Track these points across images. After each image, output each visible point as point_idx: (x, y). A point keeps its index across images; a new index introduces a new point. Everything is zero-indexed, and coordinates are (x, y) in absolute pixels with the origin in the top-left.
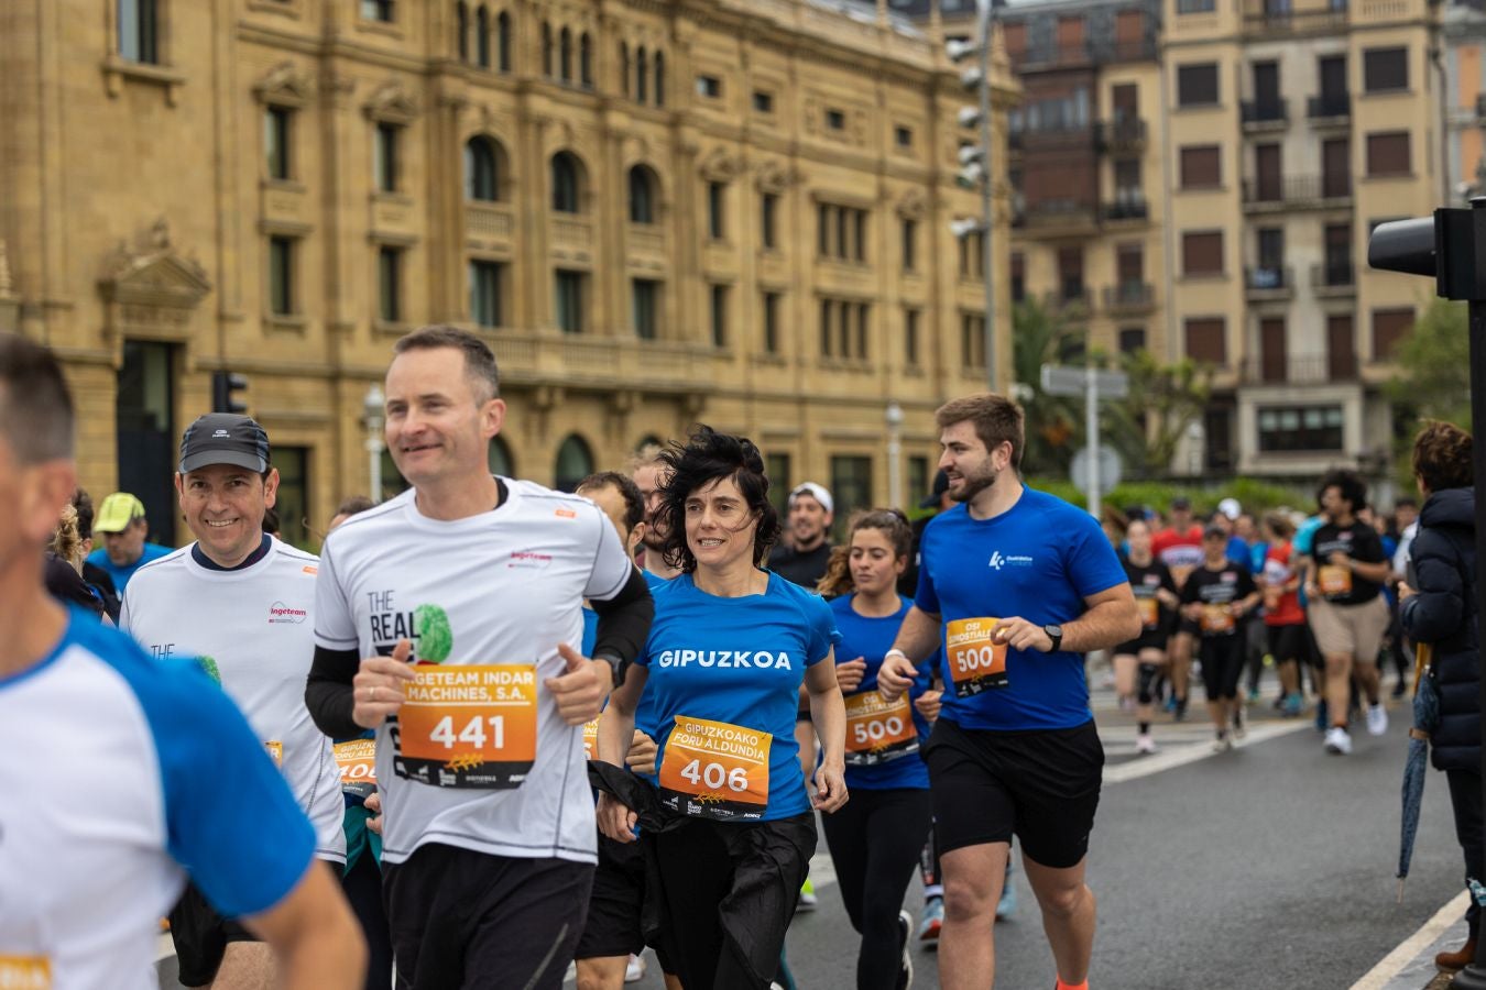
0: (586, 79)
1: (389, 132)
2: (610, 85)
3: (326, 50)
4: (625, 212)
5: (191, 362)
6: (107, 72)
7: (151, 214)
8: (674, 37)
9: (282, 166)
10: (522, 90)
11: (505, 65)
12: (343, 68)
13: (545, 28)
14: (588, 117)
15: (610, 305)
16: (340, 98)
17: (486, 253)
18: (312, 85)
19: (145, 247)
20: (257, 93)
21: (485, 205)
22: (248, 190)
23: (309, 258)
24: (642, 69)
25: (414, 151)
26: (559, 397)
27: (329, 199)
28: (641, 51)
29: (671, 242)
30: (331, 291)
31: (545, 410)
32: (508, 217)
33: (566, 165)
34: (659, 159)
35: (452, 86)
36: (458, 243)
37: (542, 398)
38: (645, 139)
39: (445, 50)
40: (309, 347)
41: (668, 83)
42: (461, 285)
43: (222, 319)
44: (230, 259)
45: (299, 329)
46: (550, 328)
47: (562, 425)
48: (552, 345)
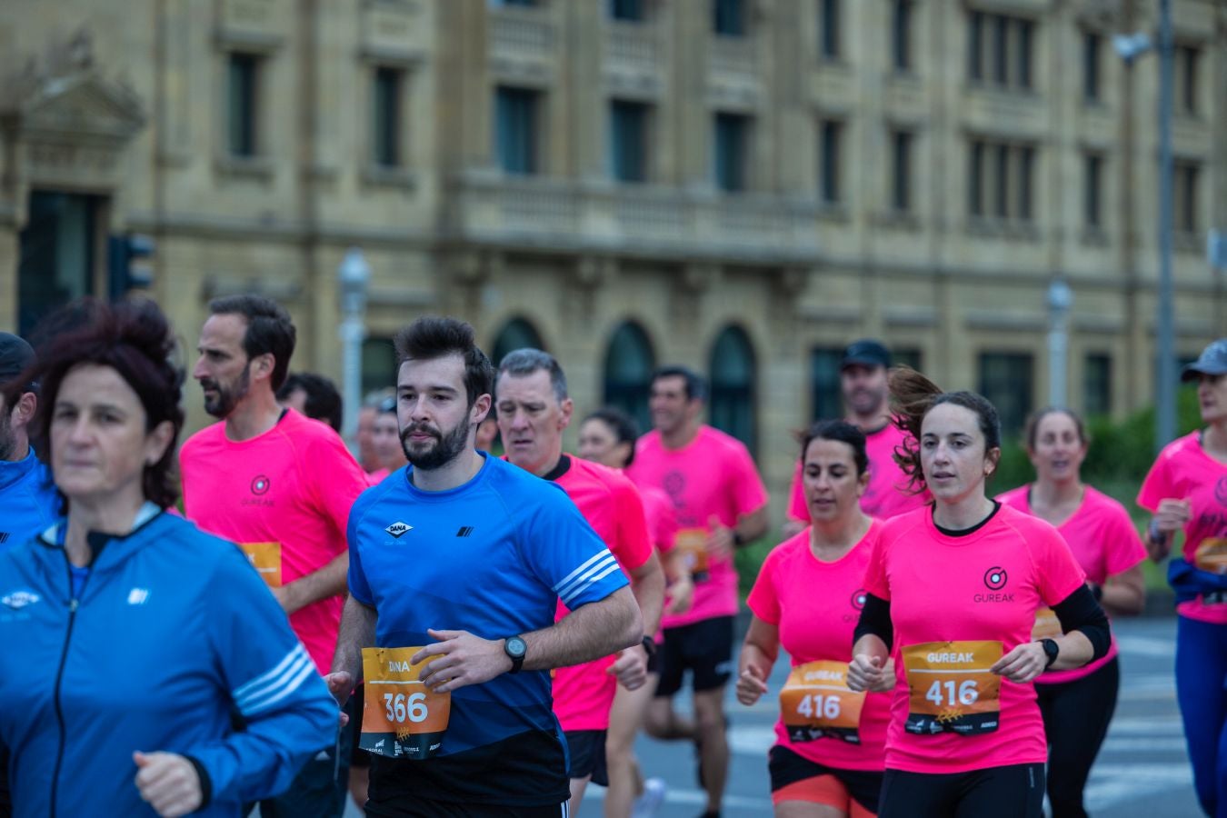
4: (705, 23)
7: (71, 23)
15: (683, 147)
17: (517, 77)
19: (61, 66)
21: (519, 12)
23: (280, 83)
26: (609, 270)
29: (767, 62)
30: (308, 124)
31: (589, 289)
32: (547, 30)
36: (479, 62)
37: (587, 270)
40: (276, 198)
42: (482, 118)
43: (161, 162)
44: (173, 80)
45: (264, 178)
46: (601, 177)
47: (614, 305)
48: (603, 200)
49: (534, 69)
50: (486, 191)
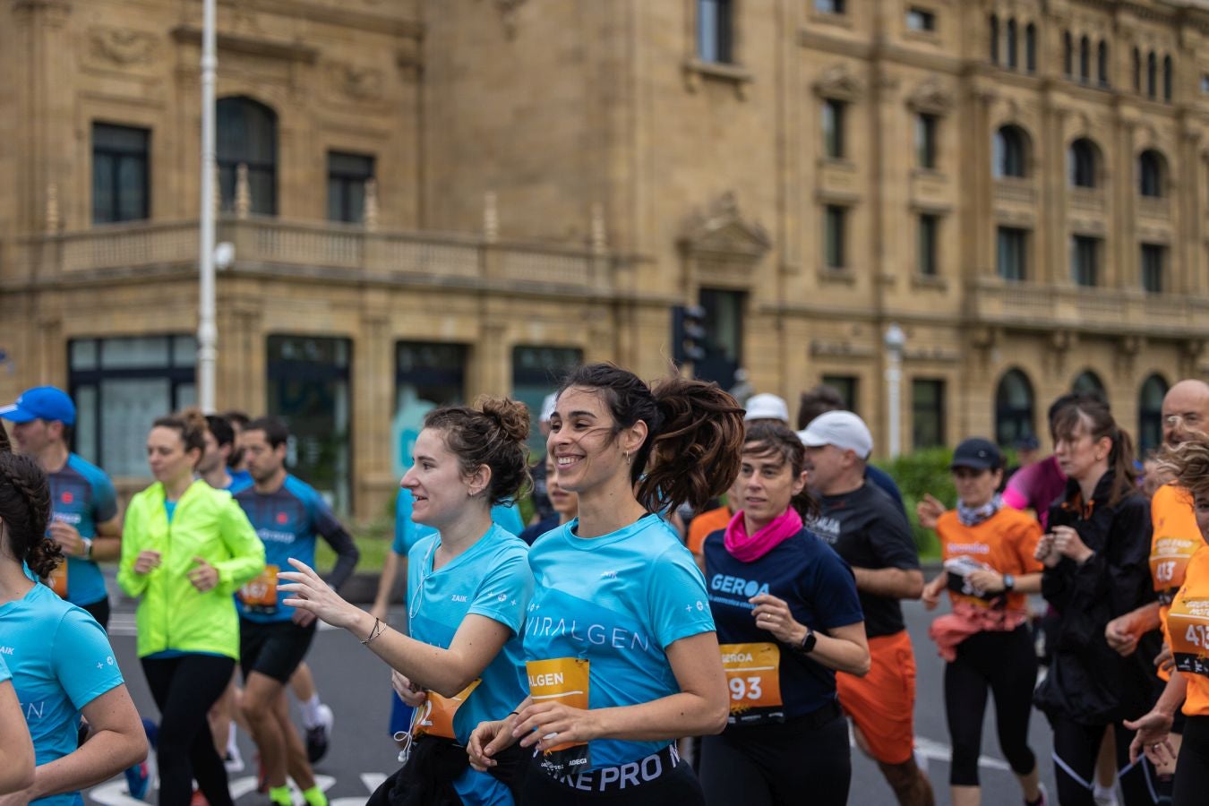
0: (1103, 77)
1: (930, 120)
2: (1123, 83)
3: (875, 54)
4: (1136, 189)
5: (755, 304)
6: (687, 70)
7: (722, 185)
8: (1180, 43)
9: (837, 146)
10: (1045, 86)
11: (1032, 65)
12: (889, 69)
13: (1067, 37)
14: (1103, 109)
15: (1120, 264)
16: (887, 93)
17: (1013, 221)
18: (863, 82)
19: (717, 211)
20: (816, 90)
21: (1014, 181)
22: (806, 167)
23: (859, 225)
24: (1152, 70)
25: (950, 137)
26: (1073, 340)
27: (877, 175)
28: (1152, 56)
29: (1176, 213)
30: (877, 249)
31: (1061, 351)
32: (1032, 192)
33: (1085, 150)
34: (1166, 145)
35: (983, 84)
36: (987, 210)
37: (1059, 340)
38: (1154, 128)
39: (979, 53)
40: (857, 296)
41: (1176, 82)
42: (989, 246)
43: (783, 271)
44: (790, 223)
45: (849, 282)
46: (1067, 283)
47: (1076, 362)
48: (1067, 297)
49: (1024, 216)
50: (991, 291)
